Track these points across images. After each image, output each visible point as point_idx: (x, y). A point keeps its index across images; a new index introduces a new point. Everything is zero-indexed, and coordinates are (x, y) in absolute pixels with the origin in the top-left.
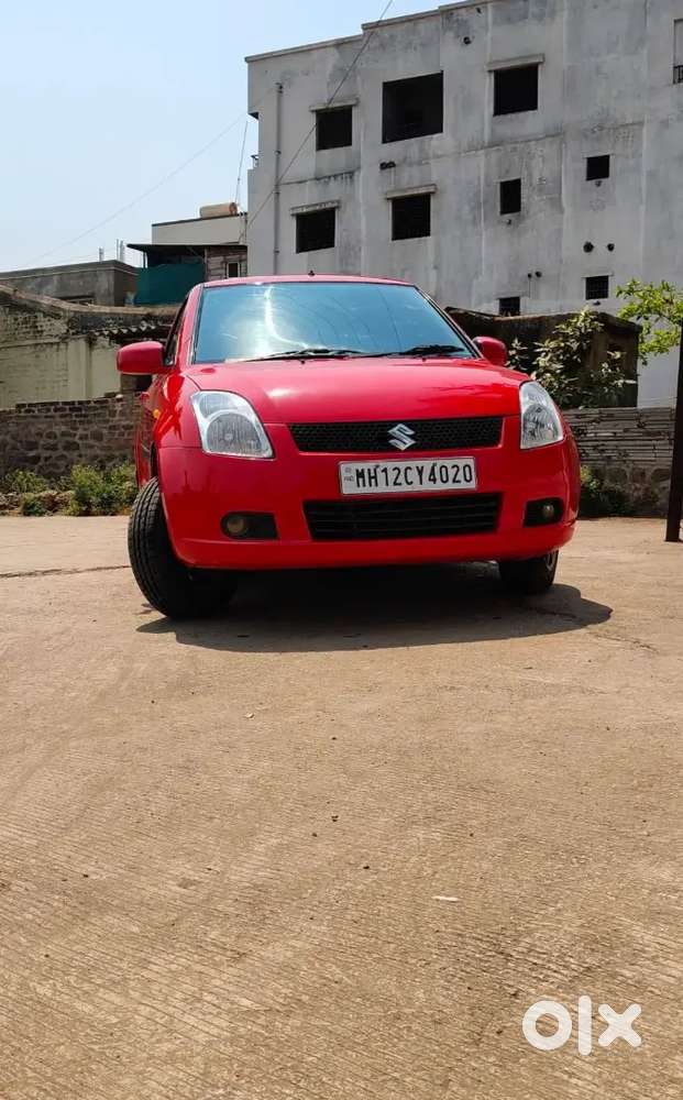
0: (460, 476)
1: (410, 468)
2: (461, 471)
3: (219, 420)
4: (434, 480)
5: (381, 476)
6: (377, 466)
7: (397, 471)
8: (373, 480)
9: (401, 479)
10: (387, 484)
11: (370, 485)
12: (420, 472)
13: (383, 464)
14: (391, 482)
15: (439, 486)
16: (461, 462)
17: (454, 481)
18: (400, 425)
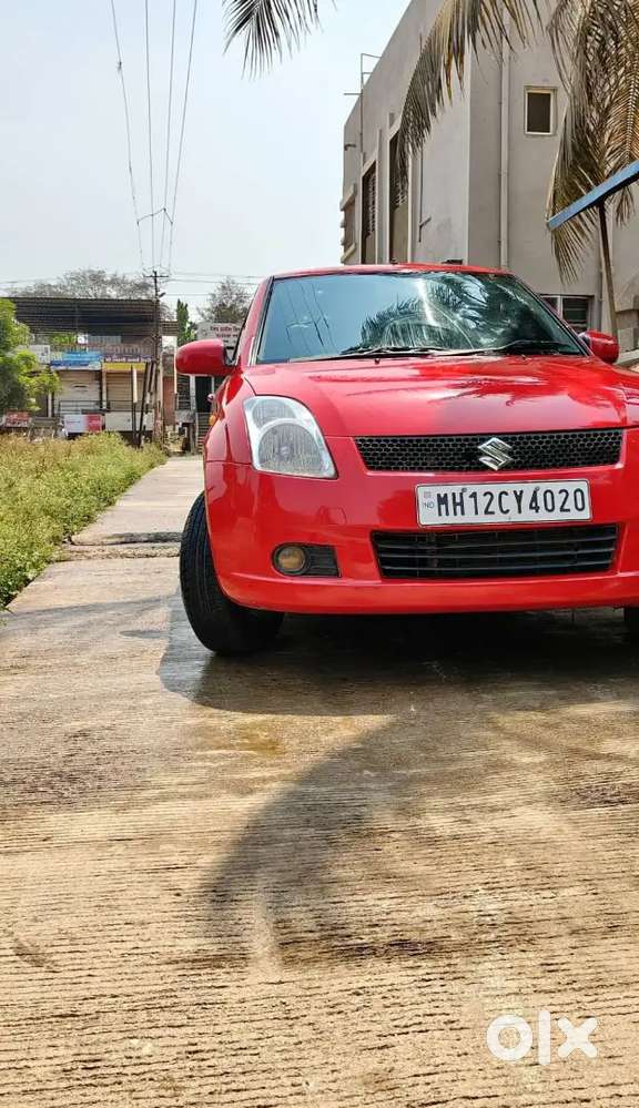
0: (570, 504)
1: (506, 494)
2: (571, 497)
3: (274, 431)
4: (537, 509)
5: (469, 503)
6: (464, 490)
7: (489, 496)
8: (458, 508)
9: (494, 507)
10: (477, 513)
11: (455, 514)
12: (519, 498)
13: (471, 488)
14: (481, 510)
15: (543, 516)
16: (571, 486)
17: (562, 509)
18: (495, 439)
